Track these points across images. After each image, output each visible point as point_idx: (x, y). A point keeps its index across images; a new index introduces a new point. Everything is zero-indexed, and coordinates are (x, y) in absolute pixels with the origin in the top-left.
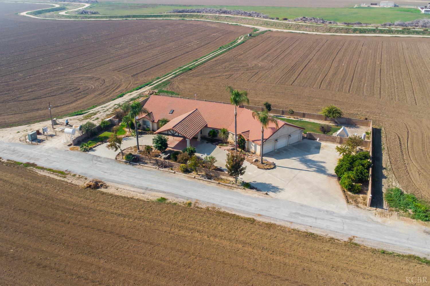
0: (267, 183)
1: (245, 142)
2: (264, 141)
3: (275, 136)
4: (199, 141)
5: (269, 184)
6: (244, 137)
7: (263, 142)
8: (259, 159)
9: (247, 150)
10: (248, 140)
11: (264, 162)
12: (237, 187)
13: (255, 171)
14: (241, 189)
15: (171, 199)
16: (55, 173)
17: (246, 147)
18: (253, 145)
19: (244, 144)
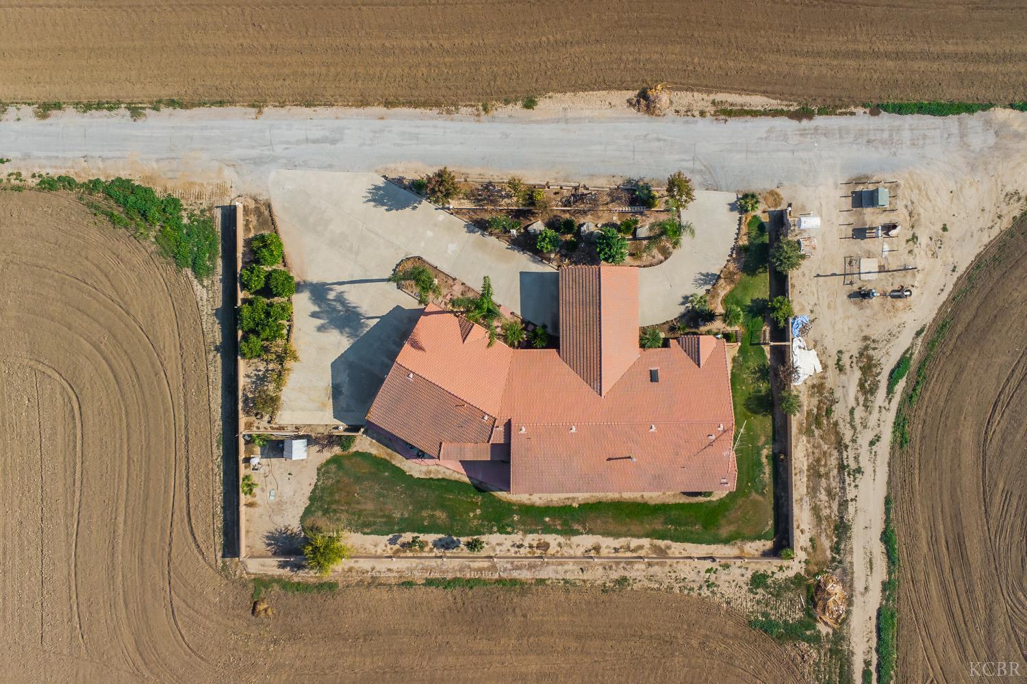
15: (517, 109)
16: (739, 108)
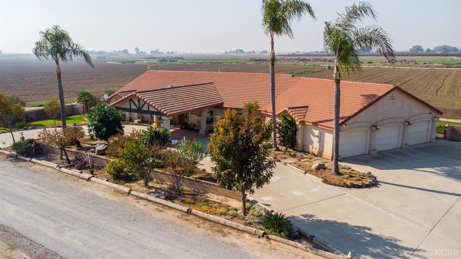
0: (353, 222)
1: (296, 130)
2: (340, 121)
3: (370, 115)
4: (203, 133)
5: (359, 227)
6: (294, 116)
7: (338, 126)
8: (330, 165)
9: (300, 149)
10: (303, 123)
11: (341, 171)
12: (242, 227)
13: (315, 190)
14: (253, 235)
17: (299, 141)
18: (314, 136)
19: (295, 134)
